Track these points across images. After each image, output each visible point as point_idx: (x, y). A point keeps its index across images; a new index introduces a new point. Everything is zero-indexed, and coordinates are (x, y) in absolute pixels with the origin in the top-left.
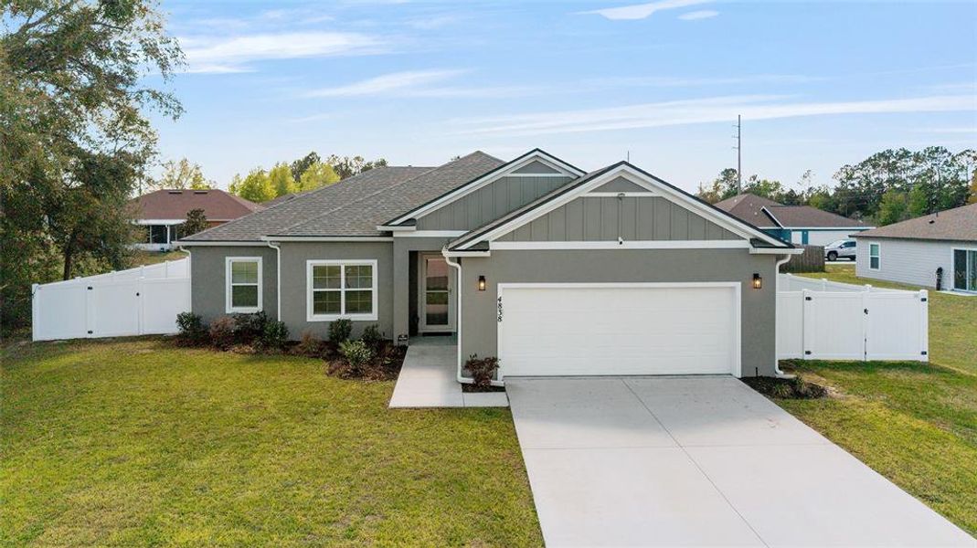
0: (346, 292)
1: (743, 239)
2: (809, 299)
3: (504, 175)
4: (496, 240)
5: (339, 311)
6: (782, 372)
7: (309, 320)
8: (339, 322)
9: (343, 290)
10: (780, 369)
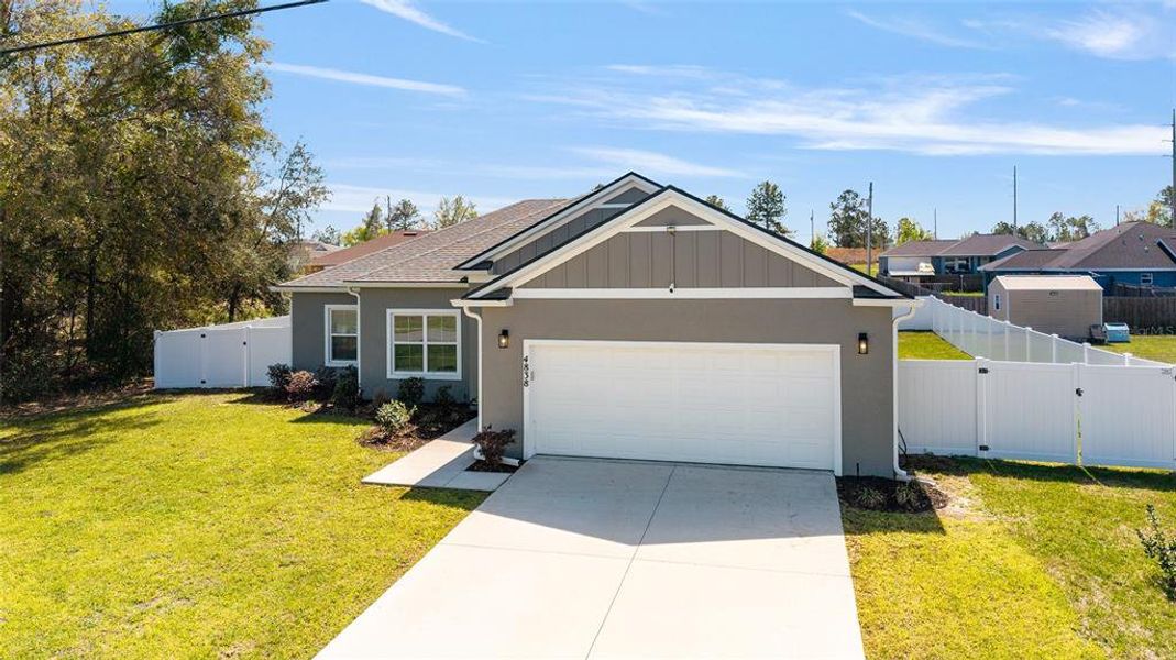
0: (429, 346)
1: (843, 285)
2: (984, 371)
3: (595, 206)
4: (519, 287)
5: (420, 368)
6: (904, 472)
7: (389, 377)
8: (413, 380)
9: (425, 344)
10: (901, 468)
